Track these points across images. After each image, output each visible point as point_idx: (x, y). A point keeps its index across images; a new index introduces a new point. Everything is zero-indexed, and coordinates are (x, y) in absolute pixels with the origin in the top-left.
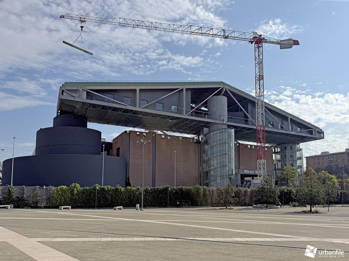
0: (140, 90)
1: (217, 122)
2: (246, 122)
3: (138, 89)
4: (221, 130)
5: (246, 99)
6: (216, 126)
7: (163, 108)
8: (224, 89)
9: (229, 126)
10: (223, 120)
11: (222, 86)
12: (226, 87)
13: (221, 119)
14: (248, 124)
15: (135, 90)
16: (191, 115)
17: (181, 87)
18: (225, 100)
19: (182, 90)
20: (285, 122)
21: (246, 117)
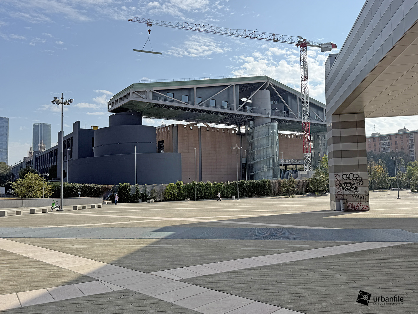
0: (197, 88)
1: (263, 116)
2: (287, 115)
3: (195, 87)
4: (267, 124)
5: (286, 91)
6: (261, 120)
7: (215, 105)
8: (268, 84)
9: (272, 120)
10: (268, 114)
11: (266, 81)
12: (270, 82)
13: (266, 113)
14: (288, 117)
15: (193, 88)
16: (241, 111)
17: (231, 84)
18: (268, 93)
19: (233, 86)
20: (320, 112)
21: (286, 109)
